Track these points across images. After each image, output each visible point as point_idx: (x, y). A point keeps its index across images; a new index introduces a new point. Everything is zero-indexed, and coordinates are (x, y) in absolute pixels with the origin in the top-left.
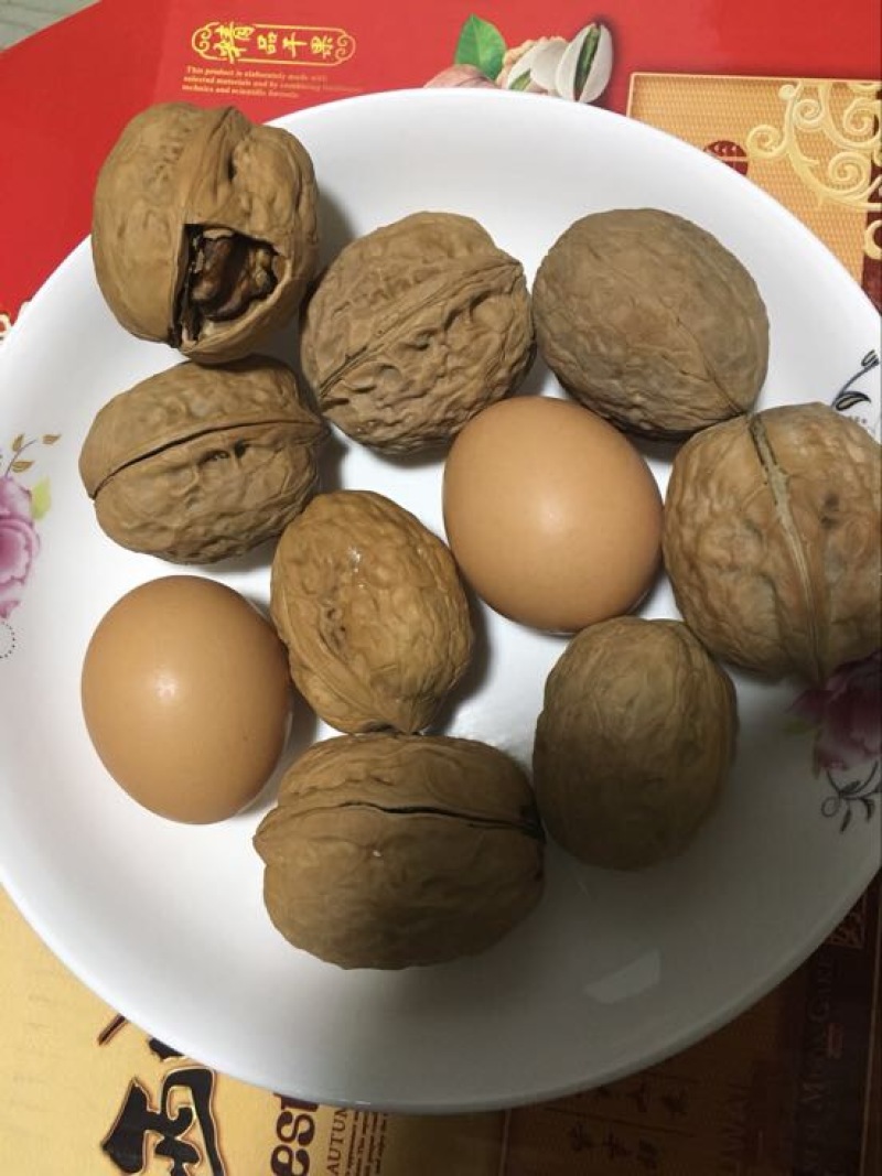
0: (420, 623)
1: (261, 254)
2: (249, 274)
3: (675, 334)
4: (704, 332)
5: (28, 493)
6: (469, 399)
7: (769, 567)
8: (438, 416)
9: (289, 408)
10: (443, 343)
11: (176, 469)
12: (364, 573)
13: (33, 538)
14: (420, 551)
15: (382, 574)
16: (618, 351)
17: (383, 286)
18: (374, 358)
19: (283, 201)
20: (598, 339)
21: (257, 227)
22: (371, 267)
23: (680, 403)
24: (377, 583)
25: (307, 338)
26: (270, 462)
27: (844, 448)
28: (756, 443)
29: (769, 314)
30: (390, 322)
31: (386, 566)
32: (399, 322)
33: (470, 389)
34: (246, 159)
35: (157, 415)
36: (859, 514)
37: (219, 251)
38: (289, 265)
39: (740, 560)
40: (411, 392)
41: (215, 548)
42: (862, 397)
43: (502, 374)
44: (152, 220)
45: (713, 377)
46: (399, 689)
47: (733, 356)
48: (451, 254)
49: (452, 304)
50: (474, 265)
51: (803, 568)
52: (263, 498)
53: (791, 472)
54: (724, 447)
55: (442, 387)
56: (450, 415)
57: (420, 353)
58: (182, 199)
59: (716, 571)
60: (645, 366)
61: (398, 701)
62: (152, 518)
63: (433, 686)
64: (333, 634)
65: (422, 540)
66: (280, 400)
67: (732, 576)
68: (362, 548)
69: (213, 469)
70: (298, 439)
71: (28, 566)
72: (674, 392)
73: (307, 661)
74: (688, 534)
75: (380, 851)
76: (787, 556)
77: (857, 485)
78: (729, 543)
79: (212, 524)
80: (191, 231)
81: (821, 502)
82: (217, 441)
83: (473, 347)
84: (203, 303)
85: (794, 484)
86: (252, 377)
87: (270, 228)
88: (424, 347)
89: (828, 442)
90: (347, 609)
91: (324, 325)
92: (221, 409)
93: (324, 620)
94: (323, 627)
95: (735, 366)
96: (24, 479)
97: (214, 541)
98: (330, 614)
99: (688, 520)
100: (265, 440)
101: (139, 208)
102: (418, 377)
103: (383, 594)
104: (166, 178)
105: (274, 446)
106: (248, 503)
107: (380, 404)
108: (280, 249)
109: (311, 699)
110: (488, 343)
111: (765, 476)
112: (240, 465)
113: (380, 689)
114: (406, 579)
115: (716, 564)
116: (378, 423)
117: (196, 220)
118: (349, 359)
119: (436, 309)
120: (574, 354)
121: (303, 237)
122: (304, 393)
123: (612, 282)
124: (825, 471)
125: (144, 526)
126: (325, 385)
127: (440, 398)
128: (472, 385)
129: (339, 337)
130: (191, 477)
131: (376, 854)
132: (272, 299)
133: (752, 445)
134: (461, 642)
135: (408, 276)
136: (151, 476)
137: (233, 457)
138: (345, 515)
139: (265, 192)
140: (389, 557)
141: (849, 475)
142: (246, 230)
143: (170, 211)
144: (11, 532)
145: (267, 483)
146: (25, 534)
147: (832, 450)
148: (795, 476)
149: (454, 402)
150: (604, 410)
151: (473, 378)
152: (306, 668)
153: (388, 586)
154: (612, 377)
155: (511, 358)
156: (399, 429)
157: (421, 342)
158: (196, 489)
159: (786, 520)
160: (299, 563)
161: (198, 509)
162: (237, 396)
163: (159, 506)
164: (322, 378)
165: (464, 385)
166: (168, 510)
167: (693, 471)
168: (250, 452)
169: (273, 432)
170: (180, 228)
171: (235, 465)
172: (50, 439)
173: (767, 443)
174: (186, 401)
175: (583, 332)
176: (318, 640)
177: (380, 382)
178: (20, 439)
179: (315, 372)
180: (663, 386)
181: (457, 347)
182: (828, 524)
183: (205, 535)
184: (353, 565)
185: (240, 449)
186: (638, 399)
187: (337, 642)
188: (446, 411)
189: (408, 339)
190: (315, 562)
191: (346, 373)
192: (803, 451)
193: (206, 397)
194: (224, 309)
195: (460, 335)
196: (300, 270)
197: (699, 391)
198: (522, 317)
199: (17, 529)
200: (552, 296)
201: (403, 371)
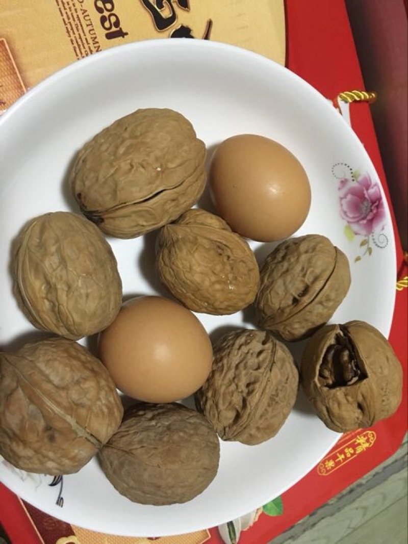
0: (193, 276)
1: (331, 382)
2: (331, 371)
3: (157, 461)
4: (145, 470)
5: (356, 234)
6: (217, 376)
7: (63, 394)
8: (225, 361)
9: (282, 327)
10: (242, 392)
11: (316, 279)
12: (225, 283)
13: (345, 217)
14: (206, 304)
15: (218, 287)
16: (175, 438)
17: (277, 399)
18: (265, 369)
19: (335, 408)
20: (186, 437)
21: (339, 392)
22: (285, 403)
23: (136, 433)
24: (218, 282)
25: (291, 359)
26: (280, 303)
27: (59, 464)
28: (98, 440)
29: (117, 492)
30: (268, 387)
31: (218, 291)
32: (264, 389)
33: (218, 380)
34: (356, 415)
35: (333, 295)
36: (38, 441)
37: (349, 375)
38: (319, 385)
39: (77, 388)
40: (242, 365)
41: (281, 255)
42: (53, 484)
43: (210, 394)
44: (380, 370)
45: (129, 453)
46: (184, 243)
47: (126, 467)
48: (258, 429)
49: (248, 411)
50: (247, 431)
51: (49, 403)
52: (276, 287)
53: (78, 439)
54: (109, 429)
55: (231, 375)
56: (220, 364)
57: (248, 382)
58: (374, 386)
59: (83, 376)
60: (160, 439)
61: (180, 237)
62: (313, 254)
63: (170, 252)
64: (223, 250)
65: (206, 308)
66: (288, 328)
67: (76, 378)
68: (231, 292)
69: (301, 287)
70: (272, 318)
71: (342, 205)
72: (141, 436)
73: (224, 232)
74: (103, 383)
75: (159, 172)
76: (58, 404)
77: (44, 452)
78: (85, 392)
79: (290, 265)
80: (363, 376)
81: (57, 435)
82: (306, 299)
83: (229, 398)
84: (342, 350)
85: (74, 436)
86: (303, 331)
87: (334, 395)
88: (248, 385)
89: (67, 461)
90: (224, 264)
91: (289, 369)
92: (310, 312)
93: (230, 254)
94: (228, 250)
95: (122, 465)
96: (361, 238)
97: (284, 258)
98: (229, 257)
99: (106, 389)
100: (288, 310)
101: (386, 372)
102: (244, 372)
103: (213, 279)
104: (382, 389)
105: (282, 310)
106: (280, 282)
107: (251, 351)
108: (325, 389)
109: (213, 216)
110: (224, 404)
111: (88, 431)
112: (292, 295)
113: (191, 238)
114: (207, 290)
115: (85, 379)
116: (246, 343)
117: (365, 381)
118: (274, 362)
119: (253, 404)
120: (190, 423)
121: (318, 399)
122: (278, 336)
123: (194, 463)
124: (63, 449)
125: (314, 249)
126: (275, 345)
127: (229, 369)
128: (220, 382)
129: (282, 368)
130: (308, 279)
131: (159, 169)
132: (318, 367)
133: (99, 439)
134: (168, 277)
135: (270, 409)
136: (324, 271)
137: (297, 297)
138: (243, 300)
139: (343, 408)
140: (218, 295)
141: (51, 454)
142: (343, 389)
143: (376, 379)
144: (357, 215)
145: (278, 294)
146: (349, 217)
147: (64, 459)
148: (75, 438)
149: (222, 370)
150: (162, 407)
151: (221, 385)
152: (224, 229)
153: (213, 283)
154: (170, 425)
155: (209, 403)
156: (236, 346)
157: (251, 387)
158: (304, 276)
159: (68, 418)
160: (250, 270)
161: (298, 268)
162: (306, 320)
163: (314, 261)
164: (278, 347)
165: (223, 380)
166: (310, 261)
167: (115, 410)
168: (290, 302)
169: (286, 315)
170: (369, 374)
171: (294, 294)
172: (358, 259)
173: (92, 443)
174: (325, 307)
175: (192, 435)
176: (228, 244)
177: (256, 361)
178: (370, 253)
179: (281, 347)
180: (148, 436)
181: (235, 394)
182: (48, 428)
183: (289, 259)
184: (231, 283)
185: (296, 301)
186: (153, 423)
187: (219, 247)
188: (223, 366)
189: (257, 385)
190: (245, 275)
191: (271, 356)
192: (76, 451)
193: (318, 314)
194: (332, 352)
195: (237, 400)
196: (312, 385)
197: (130, 444)
198: (215, 422)
199: (354, 218)
200: (212, 440)
201: (251, 371)
